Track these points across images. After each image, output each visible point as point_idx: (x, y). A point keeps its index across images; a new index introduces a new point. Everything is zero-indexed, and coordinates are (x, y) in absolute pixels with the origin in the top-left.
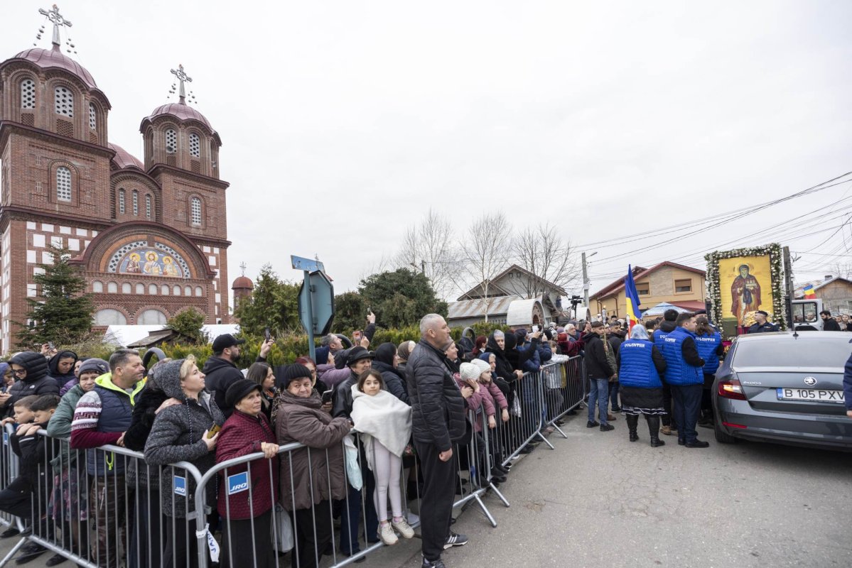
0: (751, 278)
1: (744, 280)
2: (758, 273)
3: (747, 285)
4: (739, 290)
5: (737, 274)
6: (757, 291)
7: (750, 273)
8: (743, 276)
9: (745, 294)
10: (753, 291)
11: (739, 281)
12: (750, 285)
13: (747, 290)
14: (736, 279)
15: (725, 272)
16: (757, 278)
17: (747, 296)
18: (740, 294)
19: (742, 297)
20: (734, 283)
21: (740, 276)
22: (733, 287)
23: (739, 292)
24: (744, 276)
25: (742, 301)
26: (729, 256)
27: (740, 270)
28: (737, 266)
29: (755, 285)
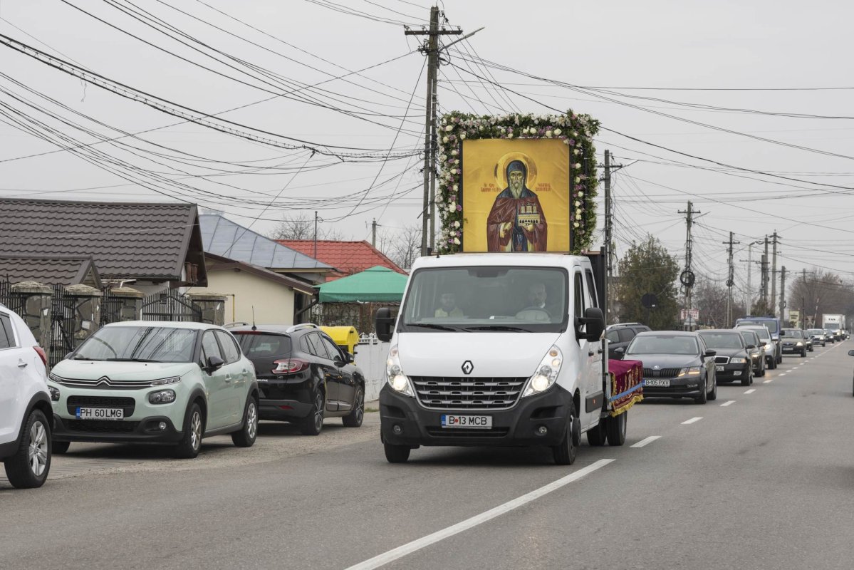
2: (545, 187)
3: (521, 218)
4: (503, 228)
5: (501, 184)
7: (527, 186)
8: (514, 191)
10: (532, 233)
14: (498, 199)
15: (476, 175)
16: (543, 198)
20: (494, 209)
21: (508, 191)
22: (491, 221)
23: (502, 234)
24: (516, 193)
27: (507, 174)
28: (502, 163)
29: (536, 217)
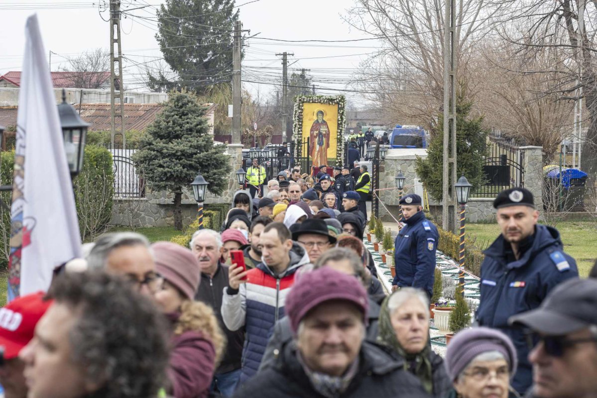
0: (324, 123)
1: (320, 124)
6: (327, 135)
9: (319, 138)
11: (316, 125)
12: (323, 130)
13: (321, 133)
17: (320, 139)
18: (316, 137)
19: (317, 139)
25: (317, 143)
26: (311, 101)
